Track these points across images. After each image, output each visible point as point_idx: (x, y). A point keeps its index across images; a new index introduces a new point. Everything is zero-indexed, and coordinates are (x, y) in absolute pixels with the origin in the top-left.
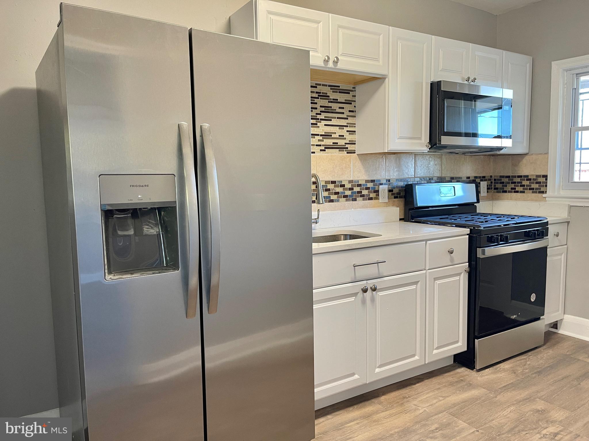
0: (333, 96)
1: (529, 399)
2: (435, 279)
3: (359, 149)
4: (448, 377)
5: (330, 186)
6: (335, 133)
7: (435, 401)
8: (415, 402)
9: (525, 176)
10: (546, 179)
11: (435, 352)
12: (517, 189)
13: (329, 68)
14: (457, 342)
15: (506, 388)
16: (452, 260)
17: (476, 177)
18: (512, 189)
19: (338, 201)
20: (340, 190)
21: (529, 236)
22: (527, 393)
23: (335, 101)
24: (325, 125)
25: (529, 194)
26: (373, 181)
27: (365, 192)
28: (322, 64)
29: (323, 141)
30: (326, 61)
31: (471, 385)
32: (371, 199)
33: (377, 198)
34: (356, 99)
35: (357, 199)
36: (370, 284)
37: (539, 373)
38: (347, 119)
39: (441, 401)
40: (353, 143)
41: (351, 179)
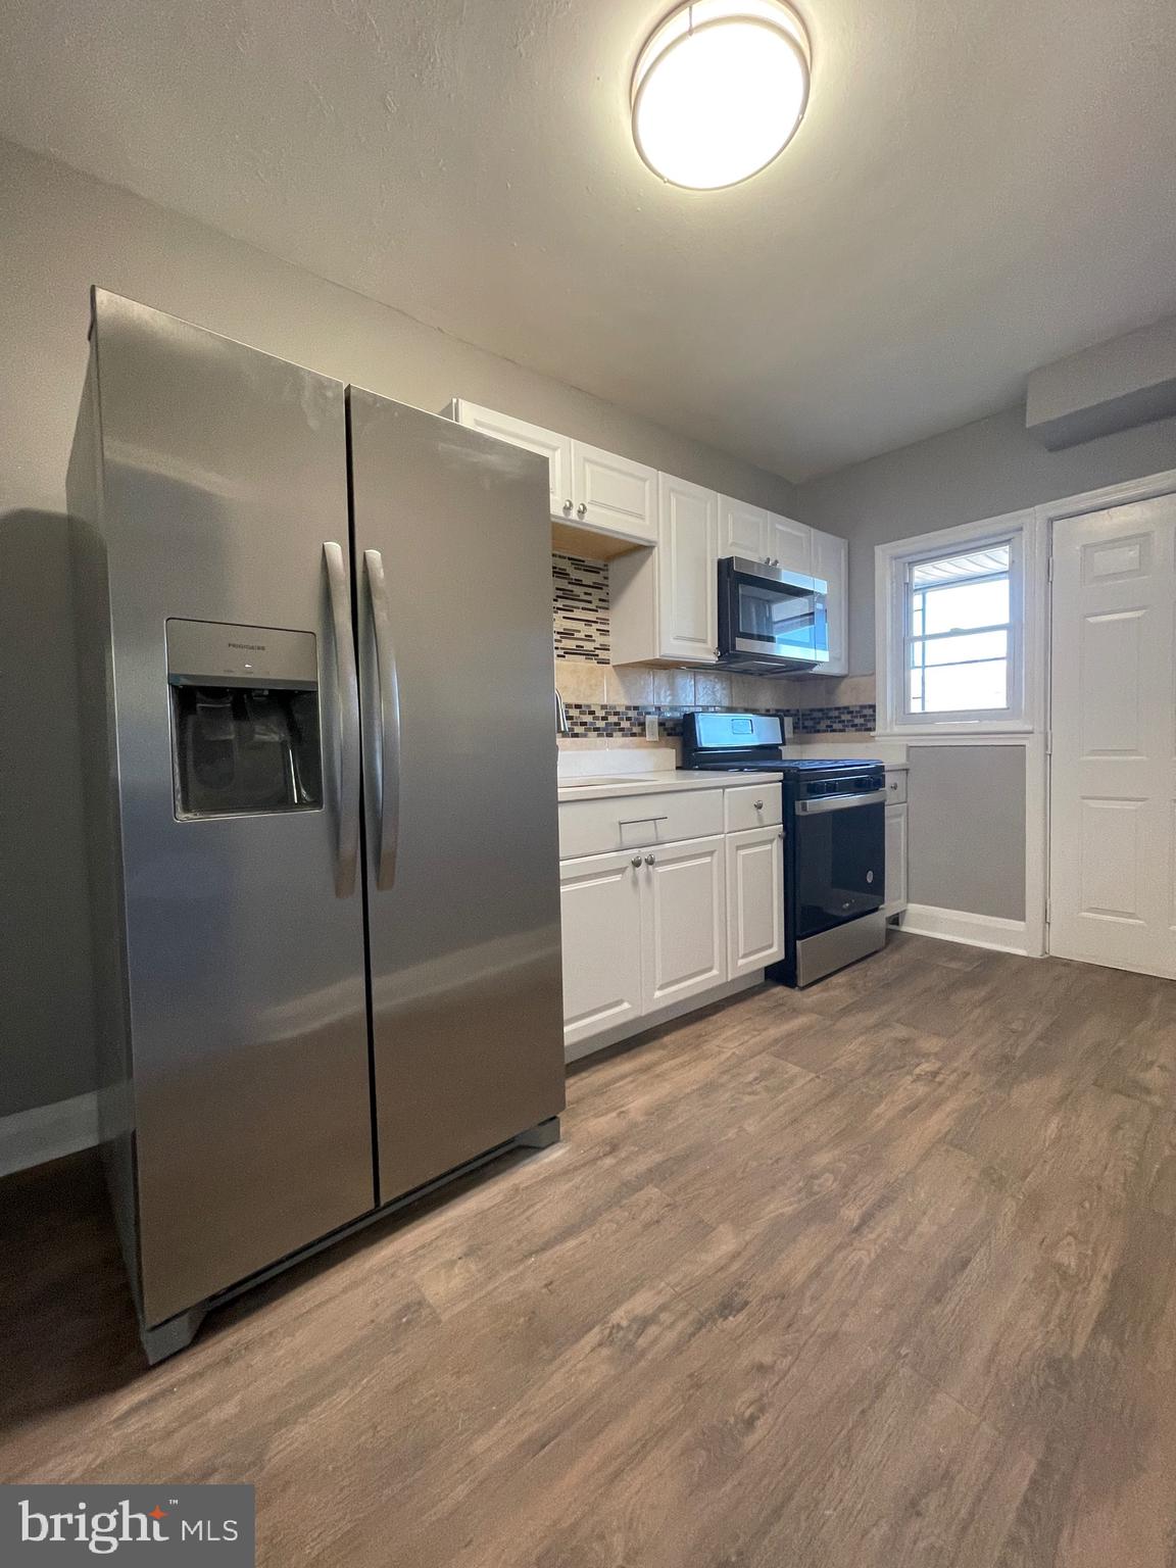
0: (575, 574)
1: (882, 1024)
2: (739, 848)
3: (615, 657)
4: (759, 1002)
5: (574, 712)
6: (579, 631)
7: (746, 1038)
8: (716, 1042)
9: (846, 708)
10: (874, 711)
11: (741, 962)
12: (835, 726)
13: (570, 520)
14: (771, 946)
15: (846, 1011)
16: (760, 819)
17: (777, 711)
18: (827, 726)
19: (585, 736)
20: (588, 718)
21: (859, 786)
22: (876, 1016)
23: (578, 583)
24: (564, 618)
25: (852, 734)
26: (636, 708)
27: (625, 724)
28: (562, 514)
29: (560, 641)
30: (567, 509)
31: (794, 1010)
32: (634, 735)
33: (642, 734)
34: (609, 582)
35: (615, 734)
36: (645, 853)
37: (888, 986)
38: (597, 611)
39: (755, 1036)
40: (605, 648)
41: (605, 703)
